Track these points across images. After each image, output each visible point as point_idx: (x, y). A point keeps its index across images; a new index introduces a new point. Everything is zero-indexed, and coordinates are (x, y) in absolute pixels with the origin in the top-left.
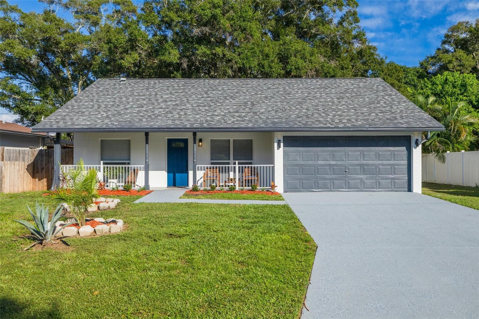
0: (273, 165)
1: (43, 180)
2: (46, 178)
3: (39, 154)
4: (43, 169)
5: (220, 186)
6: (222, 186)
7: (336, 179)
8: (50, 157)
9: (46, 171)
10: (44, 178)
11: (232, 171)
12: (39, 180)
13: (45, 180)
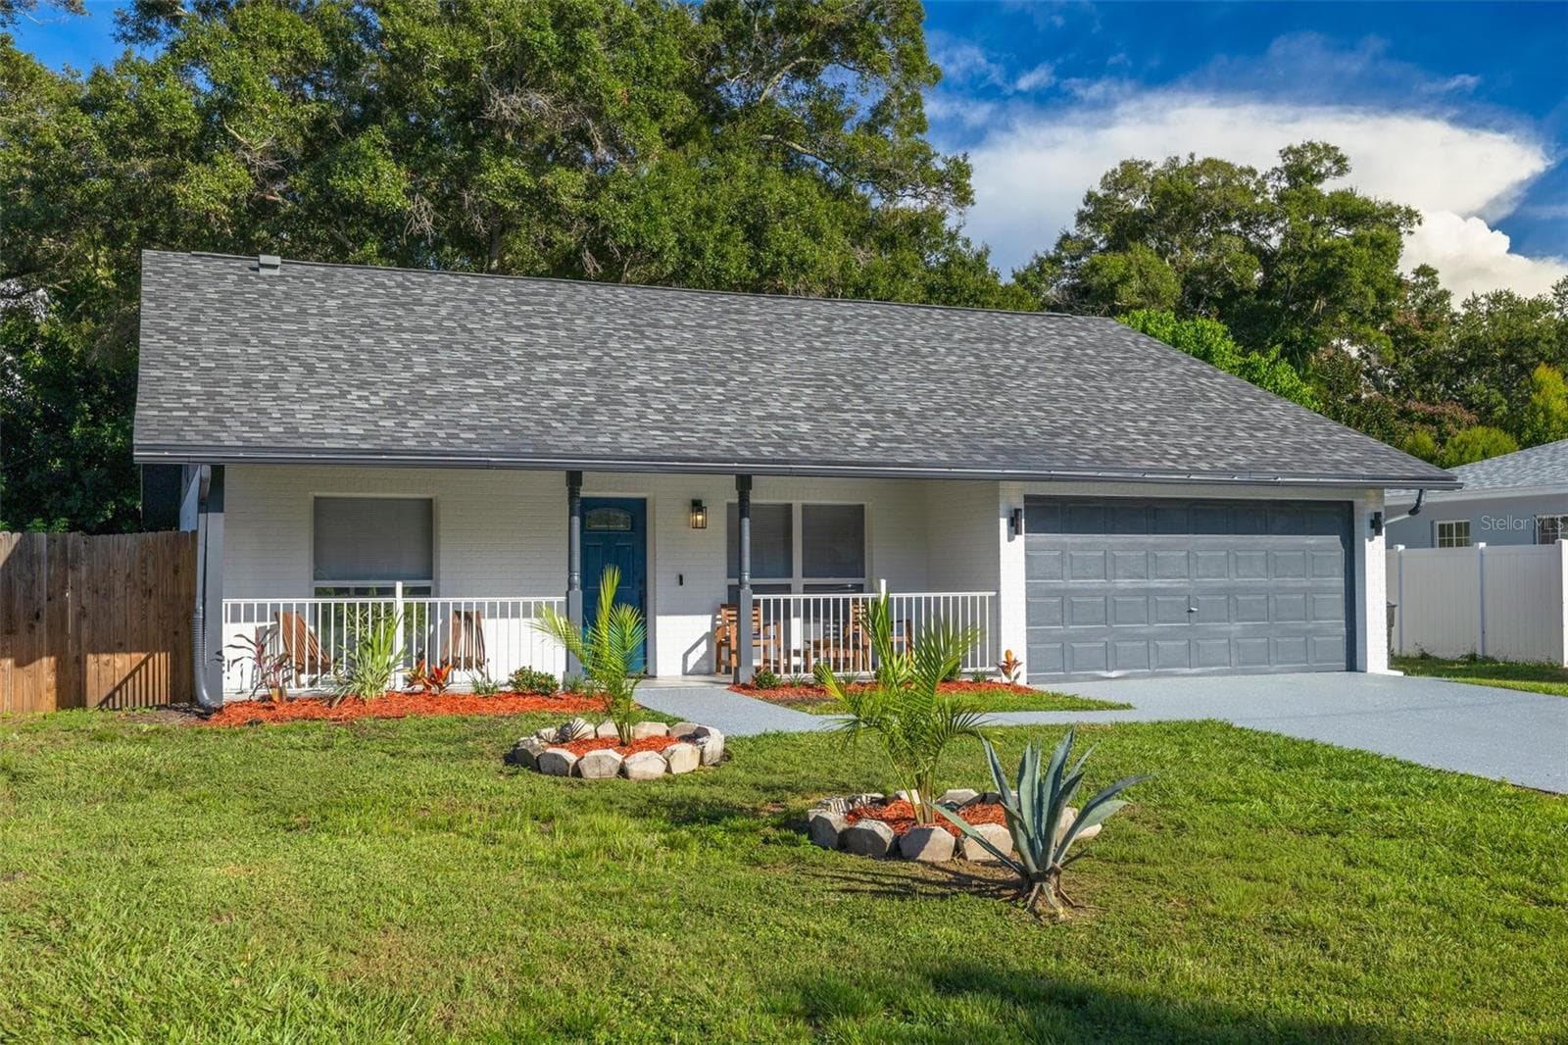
0: (994, 594)
1: (37, 663)
2: (50, 655)
3: (20, 553)
4: (38, 616)
5: (787, 670)
6: (797, 669)
7: (1162, 636)
8: (73, 568)
9: (50, 627)
10: (41, 657)
11: (799, 616)
12: (19, 664)
13: (47, 663)
